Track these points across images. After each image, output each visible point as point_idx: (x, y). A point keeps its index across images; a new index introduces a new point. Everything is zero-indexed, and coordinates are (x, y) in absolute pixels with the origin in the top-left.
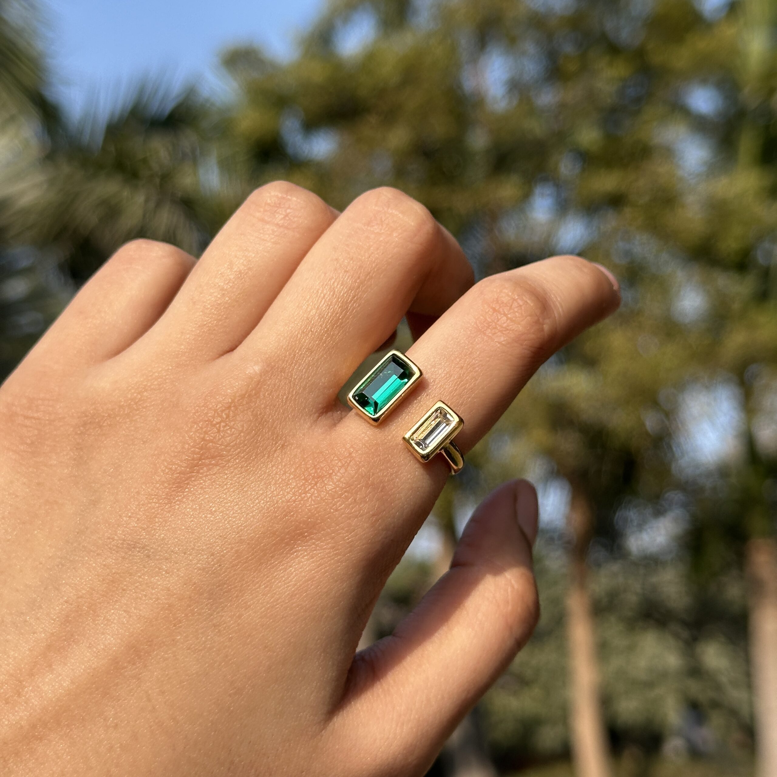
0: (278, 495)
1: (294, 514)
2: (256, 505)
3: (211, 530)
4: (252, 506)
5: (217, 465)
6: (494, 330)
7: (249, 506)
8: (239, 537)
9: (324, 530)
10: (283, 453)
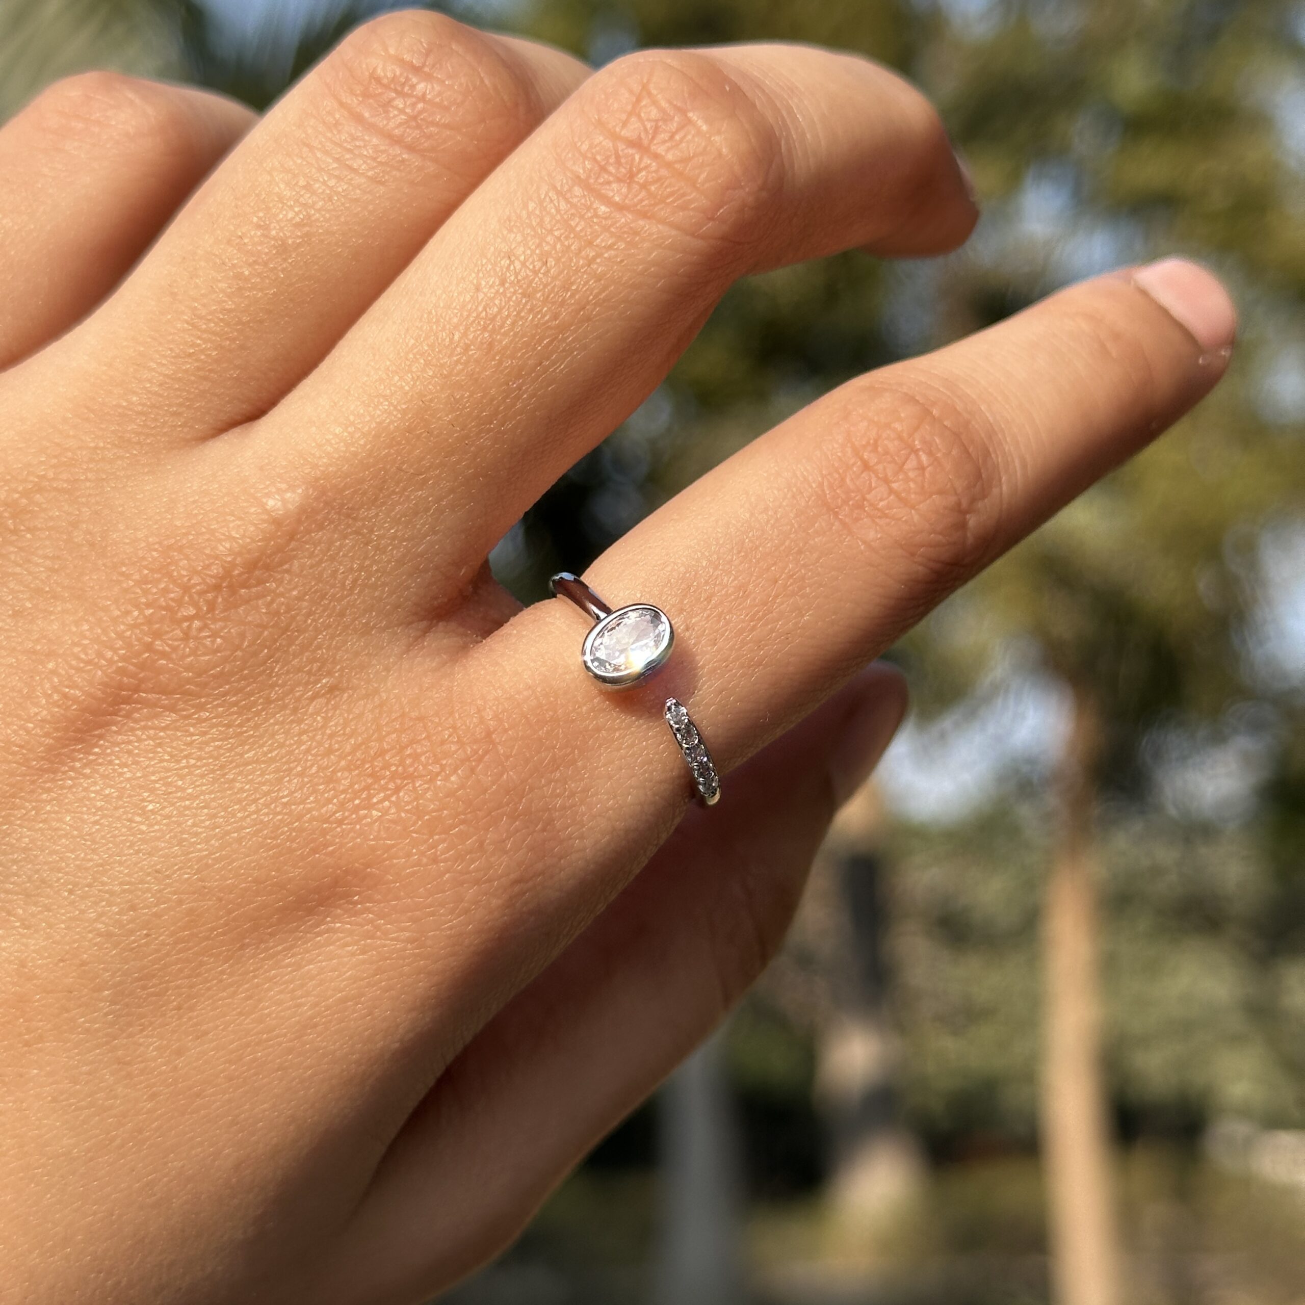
0: (303, 802)
1: (333, 852)
2: (248, 816)
3: (137, 852)
4: (239, 815)
5: (172, 709)
6: (856, 511)
7: (234, 816)
8: (200, 880)
9: (397, 898)
10: (330, 707)
